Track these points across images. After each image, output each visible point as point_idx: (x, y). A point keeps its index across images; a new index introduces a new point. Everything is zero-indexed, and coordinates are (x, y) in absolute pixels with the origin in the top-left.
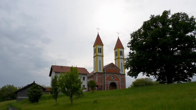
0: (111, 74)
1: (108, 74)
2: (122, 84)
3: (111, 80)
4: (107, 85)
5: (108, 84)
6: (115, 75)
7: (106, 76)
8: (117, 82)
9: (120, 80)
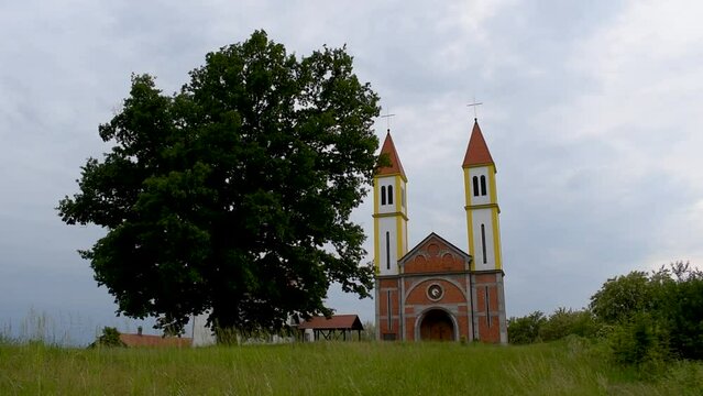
0: (428, 278)
4: (410, 321)
5: (414, 319)
6: (448, 279)
7: (407, 287)
8: (453, 309)
9: (469, 299)
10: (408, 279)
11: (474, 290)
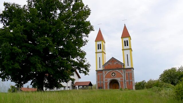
0: (111, 71)
1: (107, 71)
2: (128, 81)
3: (111, 77)
4: (106, 83)
5: (108, 82)
6: (117, 70)
7: (105, 73)
8: (119, 79)
9: (123, 76)
10: (106, 71)
11: (125, 74)
